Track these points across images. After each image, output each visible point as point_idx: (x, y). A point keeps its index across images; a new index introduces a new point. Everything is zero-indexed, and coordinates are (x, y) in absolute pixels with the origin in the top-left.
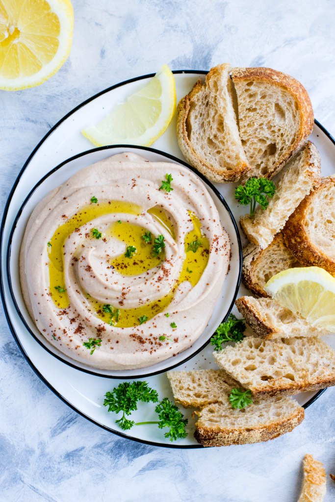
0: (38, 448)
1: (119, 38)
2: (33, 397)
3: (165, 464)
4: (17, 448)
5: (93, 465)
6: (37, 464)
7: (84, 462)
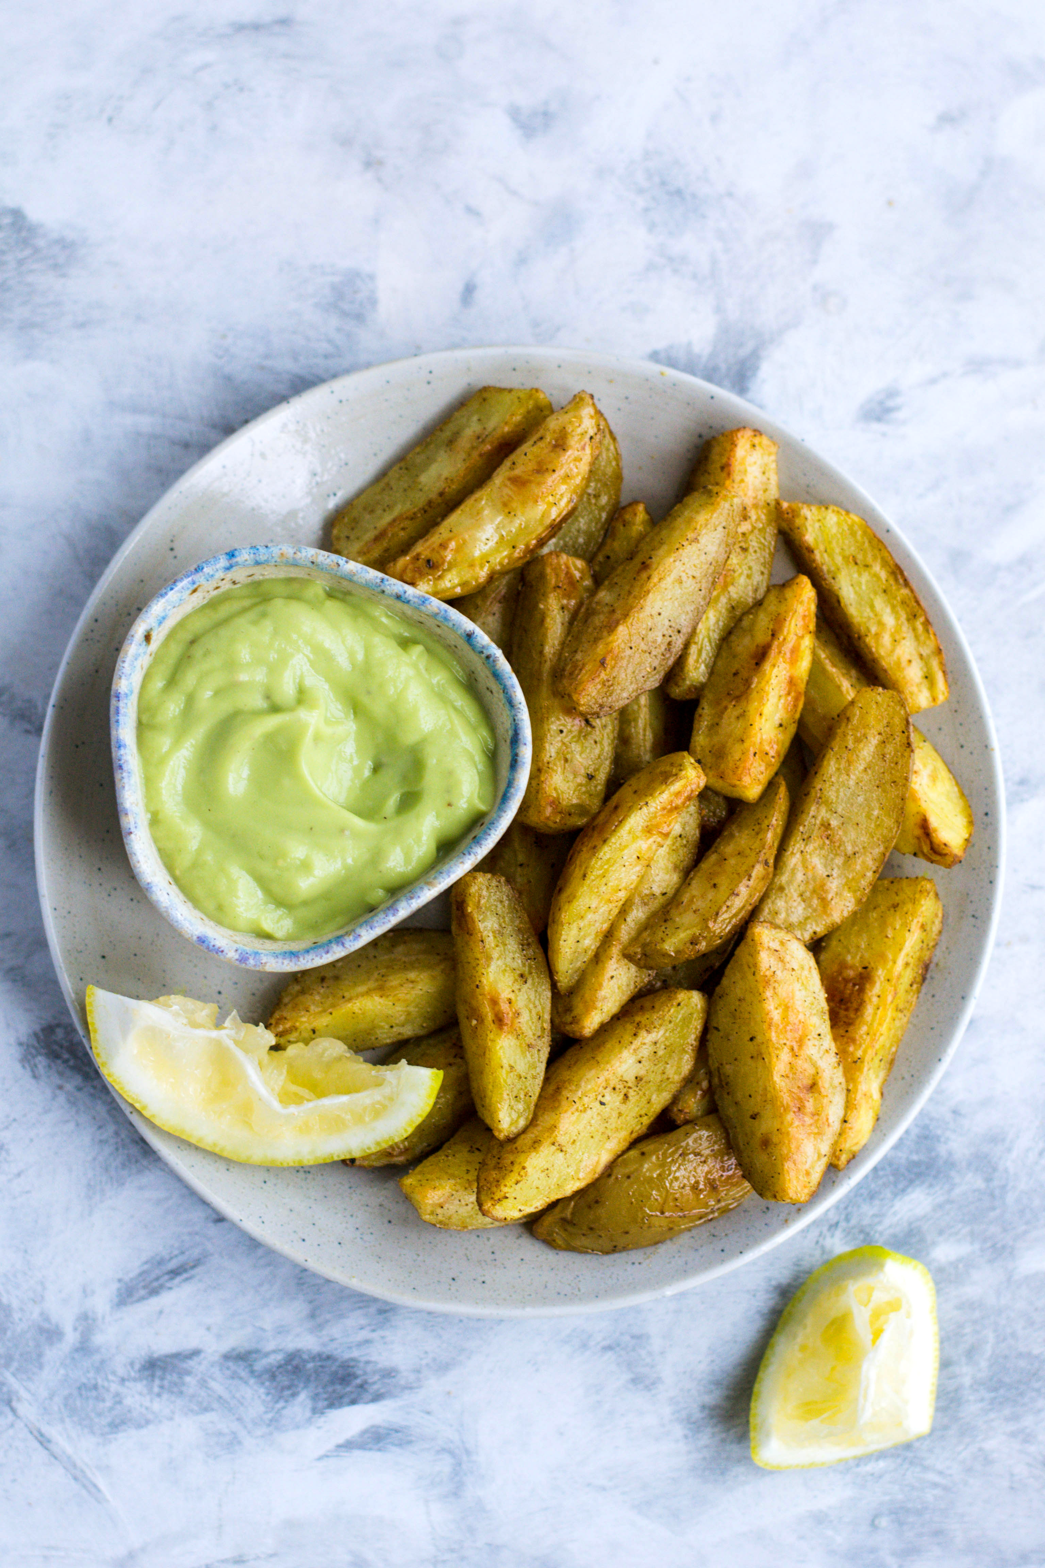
0: (75, 1329)
1: (522, 260)
2: (89, 1186)
3: (410, 1442)
4: (16, 1316)
5: (215, 1405)
6: (62, 1371)
7: (191, 1391)
